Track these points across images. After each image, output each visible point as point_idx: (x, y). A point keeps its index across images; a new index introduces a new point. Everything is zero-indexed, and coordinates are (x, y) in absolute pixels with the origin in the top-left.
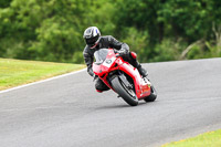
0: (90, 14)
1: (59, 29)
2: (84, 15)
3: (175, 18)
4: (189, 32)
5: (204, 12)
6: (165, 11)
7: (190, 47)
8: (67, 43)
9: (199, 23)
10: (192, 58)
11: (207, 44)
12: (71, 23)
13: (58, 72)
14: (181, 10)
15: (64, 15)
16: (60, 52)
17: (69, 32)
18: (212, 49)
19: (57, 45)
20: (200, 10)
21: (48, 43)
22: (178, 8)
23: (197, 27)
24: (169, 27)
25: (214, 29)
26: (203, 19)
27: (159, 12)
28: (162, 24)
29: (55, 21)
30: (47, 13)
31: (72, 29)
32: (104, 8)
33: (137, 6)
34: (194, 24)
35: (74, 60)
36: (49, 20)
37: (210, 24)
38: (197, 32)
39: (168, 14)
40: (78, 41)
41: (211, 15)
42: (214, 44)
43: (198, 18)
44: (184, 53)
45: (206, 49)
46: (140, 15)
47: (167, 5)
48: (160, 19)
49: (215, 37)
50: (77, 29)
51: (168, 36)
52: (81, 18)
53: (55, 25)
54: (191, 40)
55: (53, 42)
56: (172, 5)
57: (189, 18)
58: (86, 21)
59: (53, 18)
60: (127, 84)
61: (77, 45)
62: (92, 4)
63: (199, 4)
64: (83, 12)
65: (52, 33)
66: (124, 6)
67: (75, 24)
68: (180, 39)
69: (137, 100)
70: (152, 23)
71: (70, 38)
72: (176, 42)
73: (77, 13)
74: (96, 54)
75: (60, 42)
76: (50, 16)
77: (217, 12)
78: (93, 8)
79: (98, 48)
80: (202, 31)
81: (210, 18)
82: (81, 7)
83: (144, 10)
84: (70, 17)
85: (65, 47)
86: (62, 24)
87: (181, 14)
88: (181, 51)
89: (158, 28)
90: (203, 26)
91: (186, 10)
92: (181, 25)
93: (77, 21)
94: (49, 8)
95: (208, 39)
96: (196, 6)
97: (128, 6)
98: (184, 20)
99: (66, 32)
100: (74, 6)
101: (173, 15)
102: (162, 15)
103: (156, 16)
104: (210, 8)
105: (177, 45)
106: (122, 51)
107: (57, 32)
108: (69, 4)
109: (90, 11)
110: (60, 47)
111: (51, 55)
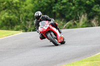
0: (22, 9)
1: (8, 15)
2: (20, 9)
3: (61, 10)
4: (67, 16)
5: (74, 7)
6: (56, 7)
7: (68, 23)
8: (12, 21)
9: (71, 12)
10: (68, 28)
11: (75, 22)
12: (13, 12)
13: (8, 34)
14: (63, 7)
15: (10, 9)
16: (9, 26)
17: (13, 17)
18: (77, 24)
19: (7, 22)
20: (72, 6)
21: (3, 21)
22: (62, 6)
23: (70, 14)
24: (58, 14)
25: (78, 15)
26: (73, 10)
27: (53, 8)
28: (55, 13)
29: (6, 12)
30: (3, 8)
31: (14, 15)
32: (29, 6)
33: (44, 5)
34: (69, 13)
35: (15, 29)
36: (3, 11)
37: (77, 13)
38: (70, 16)
39: (58, 8)
40: (17, 20)
41: (77, 9)
42: (78, 22)
43: (71, 10)
44: (65, 26)
45: (75, 24)
46: (45, 9)
47: (57, 4)
48: (54, 11)
49: (79, 19)
50: (16, 15)
51: (57, 18)
52: (18, 10)
53: (6, 14)
54: (68, 20)
55: (5, 21)
56: (59, 4)
57: (67, 10)
58: (20, 12)
59: (6, 10)
60: (54, 36)
61: (17, 22)
62: (23, 4)
63: (71, 4)
64: (19, 7)
65: (5, 17)
66: (38, 5)
67: (15, 13)
68: (63, 20)
69: (58, 43)
70: (50, 13)
71: (13, 19)
72: (61, 21)
73: (16, 8)
74: (40, 23)
75: (9, 21)
76: (4, 9)
77: (80, 7)
78: (24, 6)
79: (41, 21)
80: (73, 16)
81: (76, 10)
82: (18, 5)
83: (47, 7)
84: (13, 10)
85: (11, 23)
86: (10, 13)
87: (64, 8)
88: (63, 25)
89: (53, 15)
90: (73, 14)
91: (66, 6)
92: (63, 13)
93: (16, 11)
94: (3, 6)
95: (76, 20)
96: (70, 5)
97: (39, 5)
98: (65, 11)
99: (12, 17)
100: (15, 5)
101: (60, 9)
102: (55, 9)
103: (52, 9)
104: (77, 6)
105: (61, 22)
106: (52, 22)
107: (7, 16)
108: (13, 4)
109: (22, 7)
110: (9, 23)
111: (5, 27)
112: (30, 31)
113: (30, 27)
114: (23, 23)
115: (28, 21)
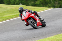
13: (43, 10)
16: (44, 4)
19: (43, 2)
21: (41, 2)
85: (46, 3)
112: (57, 8)
113: (57, 5)
114: (53, 2)
115: (56, 1)
